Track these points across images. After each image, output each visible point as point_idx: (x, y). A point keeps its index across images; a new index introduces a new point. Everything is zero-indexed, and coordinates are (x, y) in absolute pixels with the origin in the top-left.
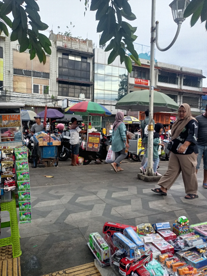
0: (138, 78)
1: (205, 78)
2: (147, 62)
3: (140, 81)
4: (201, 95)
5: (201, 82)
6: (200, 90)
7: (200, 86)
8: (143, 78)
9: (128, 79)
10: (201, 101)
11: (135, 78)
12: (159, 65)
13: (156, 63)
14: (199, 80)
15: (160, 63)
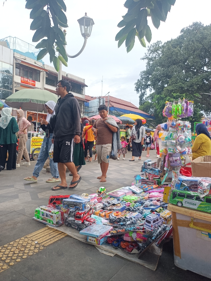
0: (25, 77)
1: (87, 86)
2: (34, 62)
3: (27, 81)
4: (84, 102)
5: (83, 90)
6: (83, 97)
7: (83, 93)
8: (29, 78)
9: (13, 76)
10: (84, 107)
11: (22, 77)
12: (46, 68)
13: (43, 64)
14: (82, 88)
15: (48, 66)
